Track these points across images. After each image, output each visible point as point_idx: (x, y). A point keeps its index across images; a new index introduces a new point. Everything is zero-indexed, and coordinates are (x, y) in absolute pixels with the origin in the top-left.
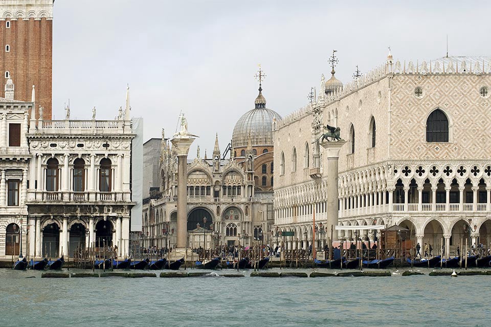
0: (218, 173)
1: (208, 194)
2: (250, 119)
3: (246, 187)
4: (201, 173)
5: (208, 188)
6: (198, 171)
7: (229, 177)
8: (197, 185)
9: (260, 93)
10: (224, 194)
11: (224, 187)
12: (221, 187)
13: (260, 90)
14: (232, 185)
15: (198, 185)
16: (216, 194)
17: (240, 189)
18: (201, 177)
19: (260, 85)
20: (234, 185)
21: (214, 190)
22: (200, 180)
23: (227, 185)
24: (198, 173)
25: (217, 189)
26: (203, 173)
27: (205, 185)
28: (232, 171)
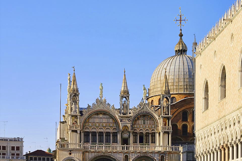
0: (127, 117)
1: (115, 141)
2: (169, 65)
3: (161, 134)
4: (105, 116)
5: (115, 135)
6: (101, 113)
7: (140, 122)
8: (100, 130)
9: (181, 39)
10: (135, 142)
11: (135, 134)
12: (131, 134)
13: (181, 35)
14: (144, 132)
15: (102, 131)
16: (125, 141)
17: (155, 136)
18: (105, 120)
19: (181, 30)
20: (147, 131)
21: (122, 137)
22: (104, 125)
23: (138, 131)
24: (101, 116)
25: (126, 136)
26: (108, 117)
27: (111, 130)
28: (144, 116)
